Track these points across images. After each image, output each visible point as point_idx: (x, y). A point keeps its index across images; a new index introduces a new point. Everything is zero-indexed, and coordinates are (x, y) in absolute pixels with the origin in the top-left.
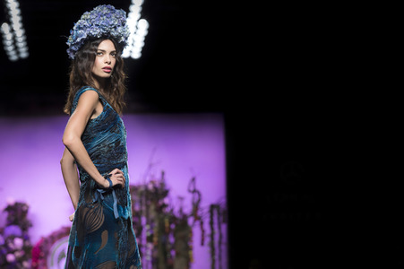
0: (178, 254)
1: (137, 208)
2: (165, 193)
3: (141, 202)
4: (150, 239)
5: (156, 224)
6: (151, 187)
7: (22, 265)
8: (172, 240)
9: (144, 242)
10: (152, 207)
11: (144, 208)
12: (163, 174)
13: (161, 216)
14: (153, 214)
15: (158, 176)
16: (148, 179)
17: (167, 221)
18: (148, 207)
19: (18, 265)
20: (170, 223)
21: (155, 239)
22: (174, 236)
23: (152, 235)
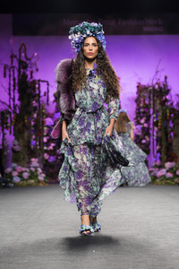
0: (175, 135)
1: (147, 102)
2: (168, 92)
3: (149, 97)
4: (156, 124)
5: (160, 114)
6: (157, 87)
8: (171, 125)
9: (151, 126)
10: (158, 102)
11: (152, 102)
12: (166, 78)
13: (164, 108)
14: (158, 107)
15: (162, 79)
16: (155, 82)
17: (168, 111)
18: (155, 101)
20: (171, 113)
21: (160, 124)
22: (173, 122)
23: (157, 121)
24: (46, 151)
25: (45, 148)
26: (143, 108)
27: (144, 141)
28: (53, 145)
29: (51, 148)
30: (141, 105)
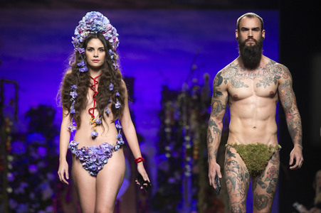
3: (181, 110)
4: (190, 153)
5: (197, 136)
7: (46, 178)
10: (193, 116)
11: (184, 118)
13: (203, 126)
14: (194, 125)
18: (189, 116)
19: (42, 177)
21: (196, 153)
23: (192, 149)
24: (11, 196)
25: (10, 190)
26: (171, 126)
27: (171, 181)
28: (24, 184)
29: (21, 190)
30: (168, 121)
